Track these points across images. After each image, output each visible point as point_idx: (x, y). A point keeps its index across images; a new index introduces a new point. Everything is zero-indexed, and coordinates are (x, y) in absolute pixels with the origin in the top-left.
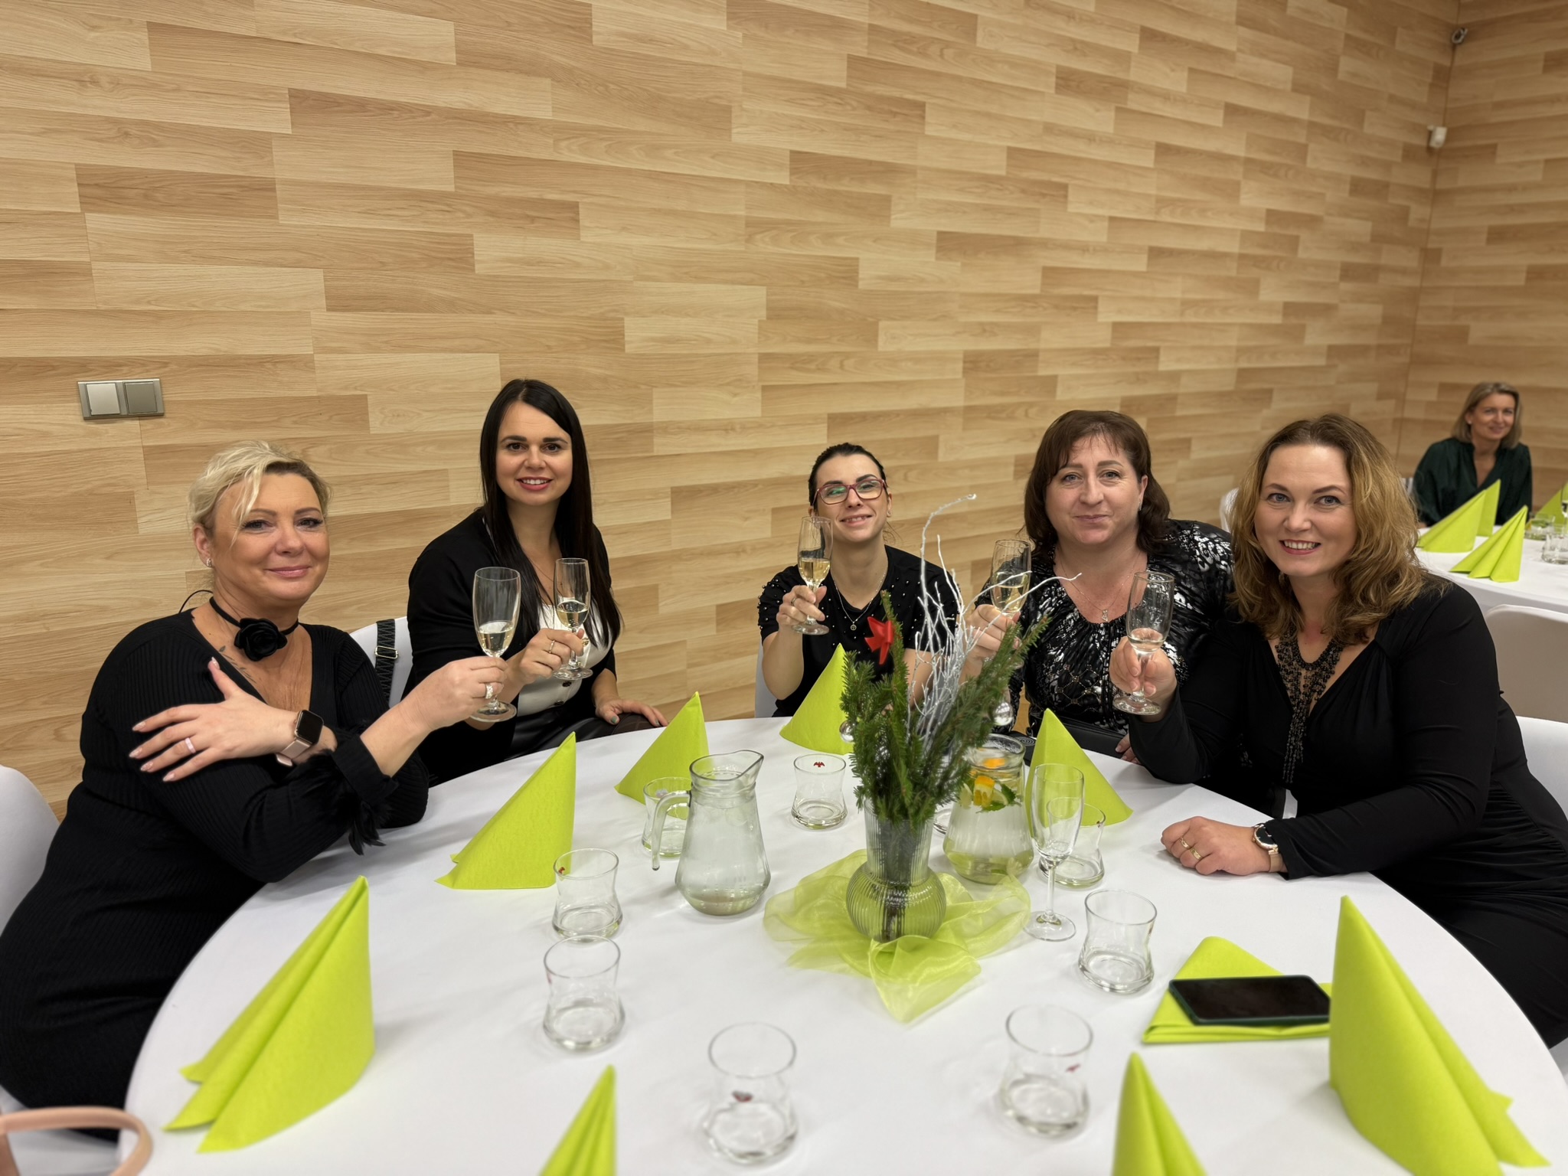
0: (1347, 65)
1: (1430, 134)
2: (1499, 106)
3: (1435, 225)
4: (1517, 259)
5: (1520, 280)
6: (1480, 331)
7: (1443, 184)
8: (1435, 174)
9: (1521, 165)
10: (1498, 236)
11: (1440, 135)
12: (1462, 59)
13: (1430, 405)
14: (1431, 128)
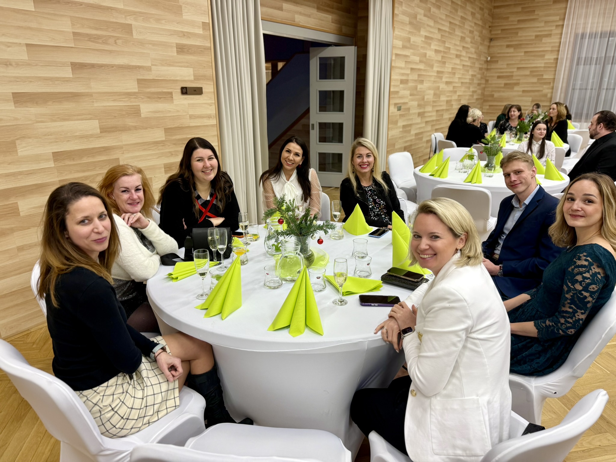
0: (480, 47)
1: (487, 58)
2: (498, 53)
3: (488, 75)
4: (502, 82)
5: (503, 85)
6: (496, 95)
7: (489, 67)
8: (487, 65)
9: (503, 64)
10: (499, 77)
11: (489, 58)
12: (492, 44)
13: (487, 109)
14: (487, 57)
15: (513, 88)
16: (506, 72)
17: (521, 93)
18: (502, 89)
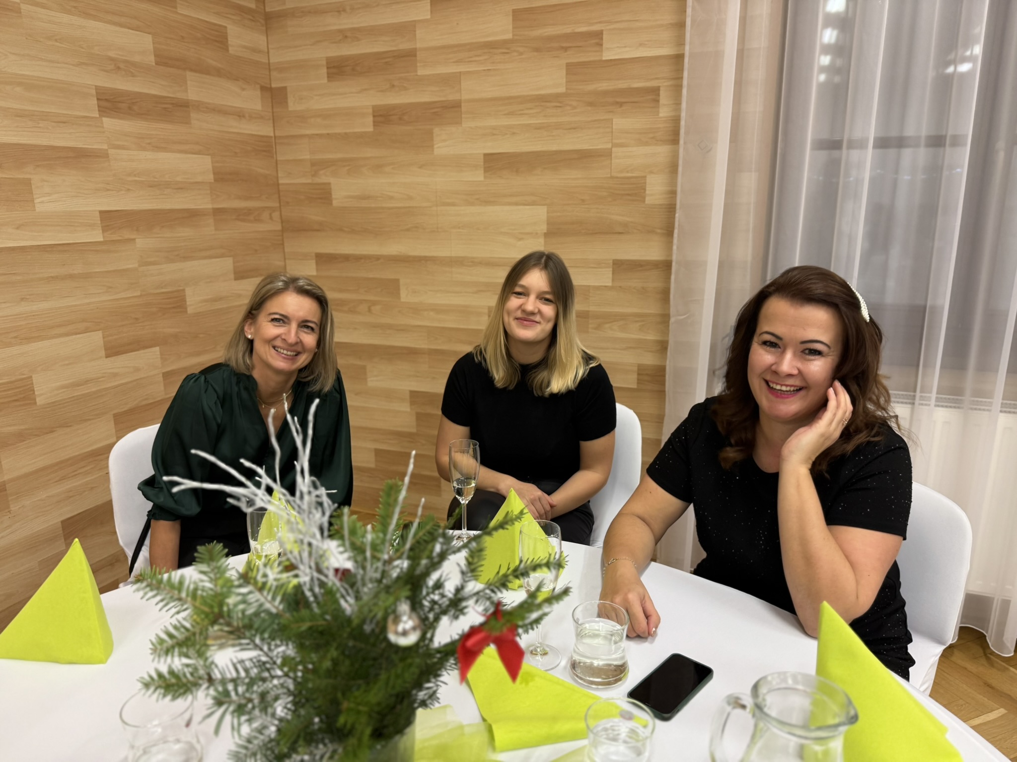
4: (361, 99)
5: (367, 125)
10: (338, 69)
15: (426, 142)
16: (373, 32)
17: (479, 176)
18: (370, 152)
